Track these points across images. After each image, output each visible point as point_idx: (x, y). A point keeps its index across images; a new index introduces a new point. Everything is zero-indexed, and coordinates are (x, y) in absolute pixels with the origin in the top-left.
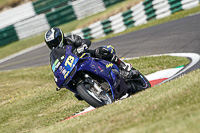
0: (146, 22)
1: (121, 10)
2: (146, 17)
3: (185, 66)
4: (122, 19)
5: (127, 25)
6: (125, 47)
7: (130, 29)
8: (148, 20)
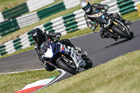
0: (30, 46)
1: (12, 39)
2: (30, 43)
3: (57, 77)
4: (13, 44)
5: (16, 48)
6: (15, 64)
7: (19, 51)
8: (31, 44)
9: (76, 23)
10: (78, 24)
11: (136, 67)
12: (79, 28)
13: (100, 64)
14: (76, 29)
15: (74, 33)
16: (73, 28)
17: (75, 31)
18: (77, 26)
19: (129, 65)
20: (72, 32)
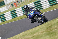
9: (5, 18)
10: (6, 18)
11: (30, 36)
12: (6, 20)
13: (15, 35)
14: (5, 20)
15: (4, 22)
16: (4, 20)
17: (5, 21)
18: (5, 19)
19: (27, 35)
20: (3, 22)
